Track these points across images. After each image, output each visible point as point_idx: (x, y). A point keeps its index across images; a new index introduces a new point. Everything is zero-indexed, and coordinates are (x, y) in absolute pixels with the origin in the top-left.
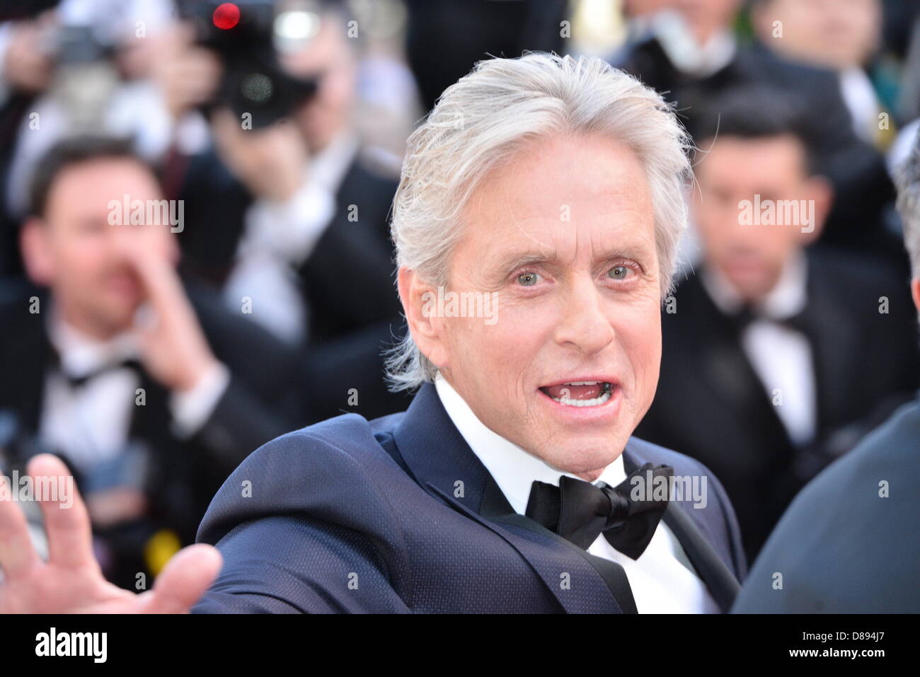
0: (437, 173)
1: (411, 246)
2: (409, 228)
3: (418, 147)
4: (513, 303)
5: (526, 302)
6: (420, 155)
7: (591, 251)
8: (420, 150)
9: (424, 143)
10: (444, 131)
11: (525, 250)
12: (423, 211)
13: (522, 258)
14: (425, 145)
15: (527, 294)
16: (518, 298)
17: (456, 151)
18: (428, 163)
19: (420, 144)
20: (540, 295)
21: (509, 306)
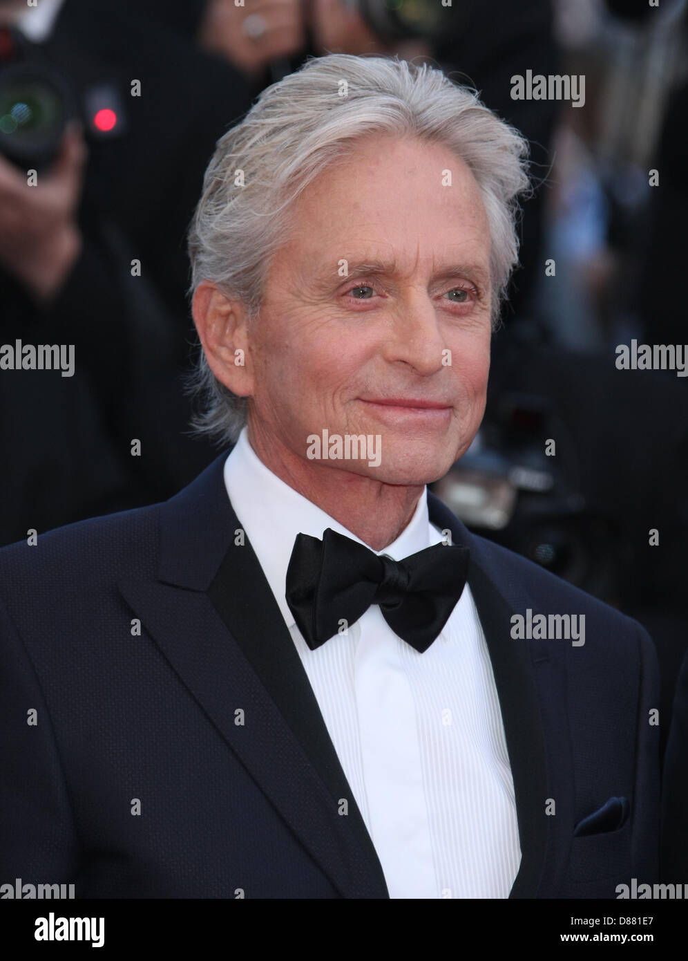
0: (260, 173)
1: (220, 255)
2: (221, 235)
3: (234, 147)
4: (341, 316)
5: (356, 315)
6: (239, 155)
7: (431, 265)
8: (238, 150)
9: (243, 141)
10: (271, 128)
11: (361, 259)
12: (238, 215)
13: (357, 268)
14: (245, 144)
15: (358, 307)
16: (348, 311)
17: (287, 147)
18: (249, 163)
19: (237, 143)
20: (372, 309)
21: (336, 318)
